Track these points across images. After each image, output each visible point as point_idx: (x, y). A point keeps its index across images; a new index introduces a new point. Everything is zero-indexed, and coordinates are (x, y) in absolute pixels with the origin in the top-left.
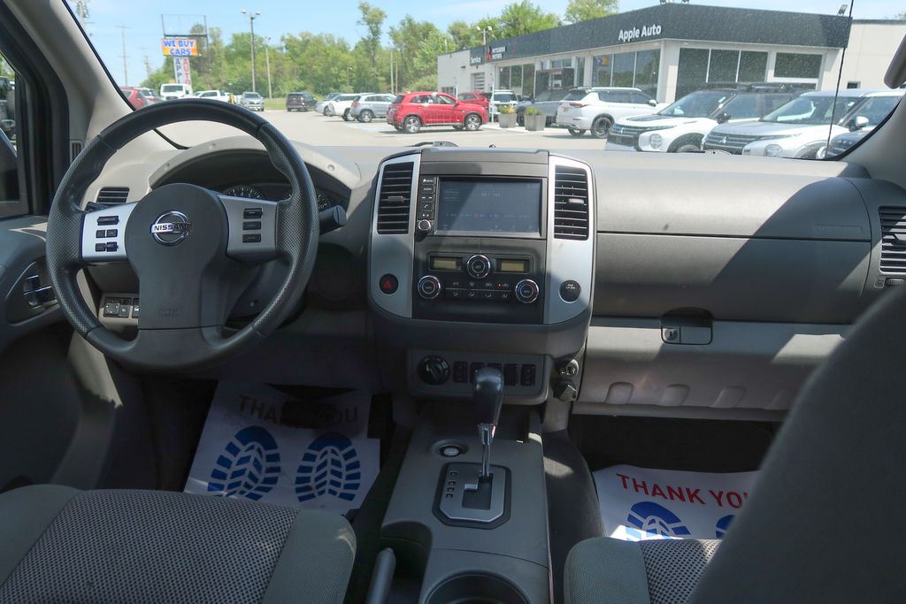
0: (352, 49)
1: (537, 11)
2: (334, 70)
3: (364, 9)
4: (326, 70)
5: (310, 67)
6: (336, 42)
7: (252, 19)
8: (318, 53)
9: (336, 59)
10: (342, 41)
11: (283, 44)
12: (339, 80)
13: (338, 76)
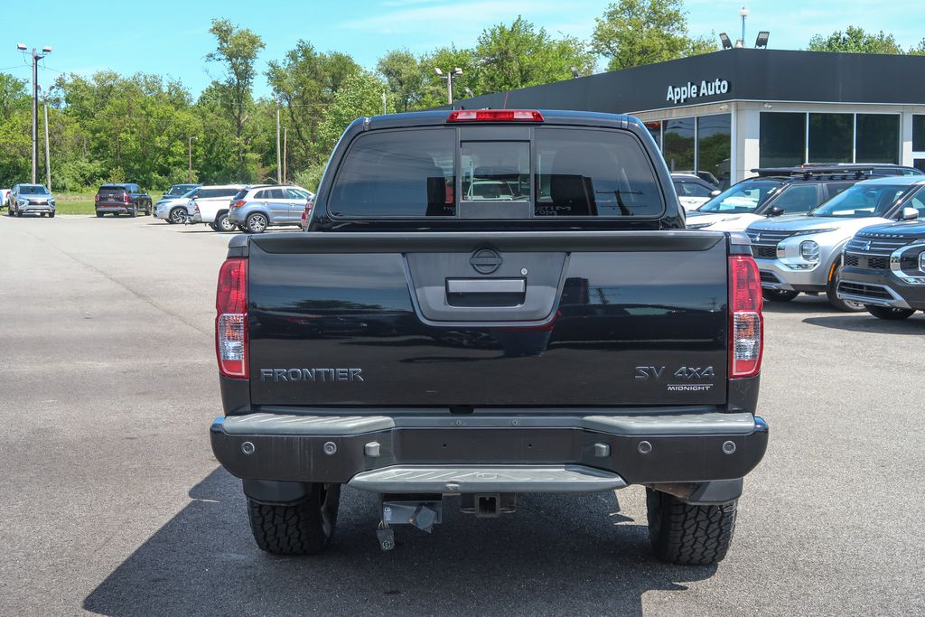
0: (195, 102)
1: (541, 37)
2: (161, 141)
3: (222, 32)
4: (145, 140)
5: (114, 136)
6: (165, 89)
7: (37, 58)
8: (130, 110)
9: (165, 120)
10: (175, 88)
11: (62, 94)
12: (171, 160)
13: (167, 153)
